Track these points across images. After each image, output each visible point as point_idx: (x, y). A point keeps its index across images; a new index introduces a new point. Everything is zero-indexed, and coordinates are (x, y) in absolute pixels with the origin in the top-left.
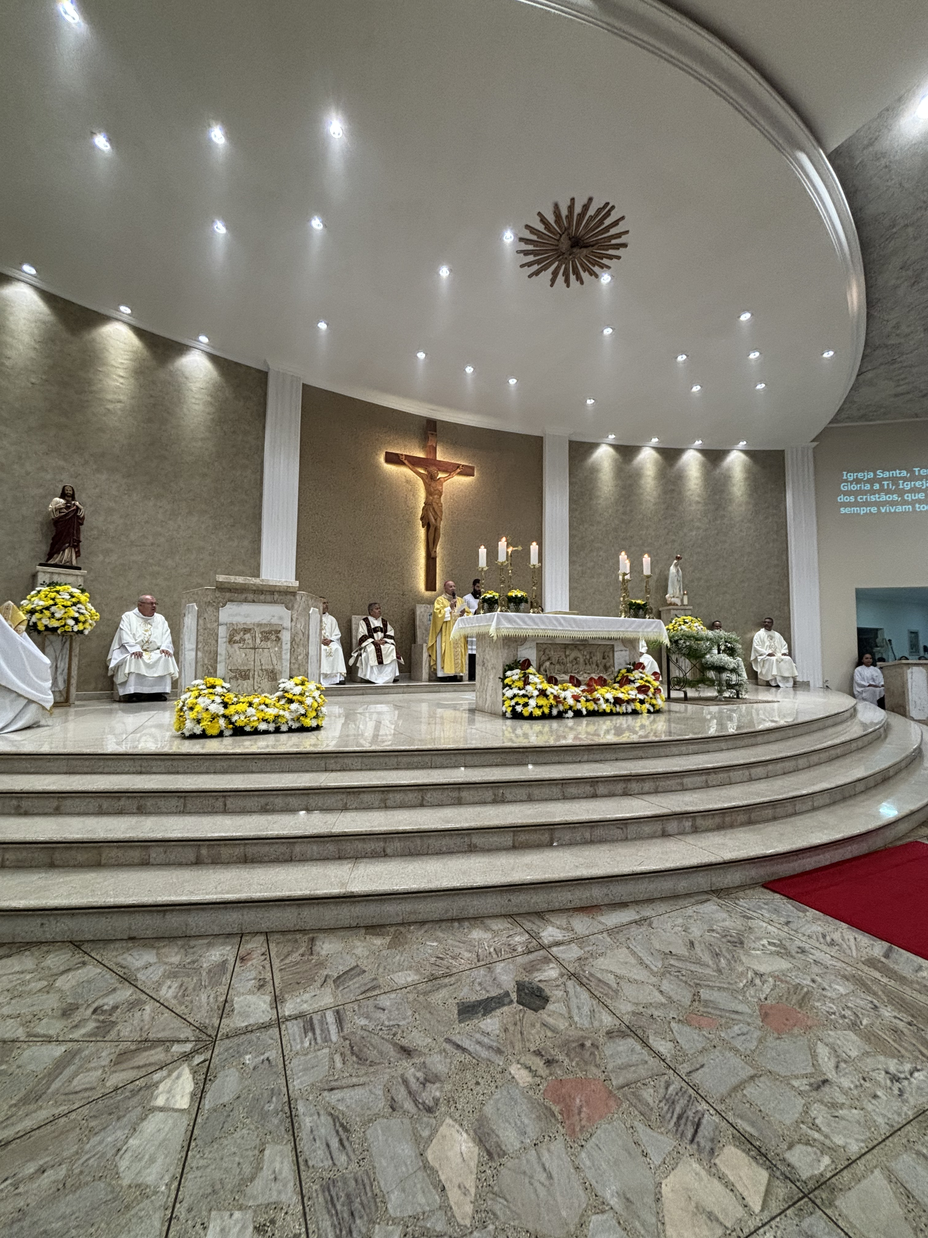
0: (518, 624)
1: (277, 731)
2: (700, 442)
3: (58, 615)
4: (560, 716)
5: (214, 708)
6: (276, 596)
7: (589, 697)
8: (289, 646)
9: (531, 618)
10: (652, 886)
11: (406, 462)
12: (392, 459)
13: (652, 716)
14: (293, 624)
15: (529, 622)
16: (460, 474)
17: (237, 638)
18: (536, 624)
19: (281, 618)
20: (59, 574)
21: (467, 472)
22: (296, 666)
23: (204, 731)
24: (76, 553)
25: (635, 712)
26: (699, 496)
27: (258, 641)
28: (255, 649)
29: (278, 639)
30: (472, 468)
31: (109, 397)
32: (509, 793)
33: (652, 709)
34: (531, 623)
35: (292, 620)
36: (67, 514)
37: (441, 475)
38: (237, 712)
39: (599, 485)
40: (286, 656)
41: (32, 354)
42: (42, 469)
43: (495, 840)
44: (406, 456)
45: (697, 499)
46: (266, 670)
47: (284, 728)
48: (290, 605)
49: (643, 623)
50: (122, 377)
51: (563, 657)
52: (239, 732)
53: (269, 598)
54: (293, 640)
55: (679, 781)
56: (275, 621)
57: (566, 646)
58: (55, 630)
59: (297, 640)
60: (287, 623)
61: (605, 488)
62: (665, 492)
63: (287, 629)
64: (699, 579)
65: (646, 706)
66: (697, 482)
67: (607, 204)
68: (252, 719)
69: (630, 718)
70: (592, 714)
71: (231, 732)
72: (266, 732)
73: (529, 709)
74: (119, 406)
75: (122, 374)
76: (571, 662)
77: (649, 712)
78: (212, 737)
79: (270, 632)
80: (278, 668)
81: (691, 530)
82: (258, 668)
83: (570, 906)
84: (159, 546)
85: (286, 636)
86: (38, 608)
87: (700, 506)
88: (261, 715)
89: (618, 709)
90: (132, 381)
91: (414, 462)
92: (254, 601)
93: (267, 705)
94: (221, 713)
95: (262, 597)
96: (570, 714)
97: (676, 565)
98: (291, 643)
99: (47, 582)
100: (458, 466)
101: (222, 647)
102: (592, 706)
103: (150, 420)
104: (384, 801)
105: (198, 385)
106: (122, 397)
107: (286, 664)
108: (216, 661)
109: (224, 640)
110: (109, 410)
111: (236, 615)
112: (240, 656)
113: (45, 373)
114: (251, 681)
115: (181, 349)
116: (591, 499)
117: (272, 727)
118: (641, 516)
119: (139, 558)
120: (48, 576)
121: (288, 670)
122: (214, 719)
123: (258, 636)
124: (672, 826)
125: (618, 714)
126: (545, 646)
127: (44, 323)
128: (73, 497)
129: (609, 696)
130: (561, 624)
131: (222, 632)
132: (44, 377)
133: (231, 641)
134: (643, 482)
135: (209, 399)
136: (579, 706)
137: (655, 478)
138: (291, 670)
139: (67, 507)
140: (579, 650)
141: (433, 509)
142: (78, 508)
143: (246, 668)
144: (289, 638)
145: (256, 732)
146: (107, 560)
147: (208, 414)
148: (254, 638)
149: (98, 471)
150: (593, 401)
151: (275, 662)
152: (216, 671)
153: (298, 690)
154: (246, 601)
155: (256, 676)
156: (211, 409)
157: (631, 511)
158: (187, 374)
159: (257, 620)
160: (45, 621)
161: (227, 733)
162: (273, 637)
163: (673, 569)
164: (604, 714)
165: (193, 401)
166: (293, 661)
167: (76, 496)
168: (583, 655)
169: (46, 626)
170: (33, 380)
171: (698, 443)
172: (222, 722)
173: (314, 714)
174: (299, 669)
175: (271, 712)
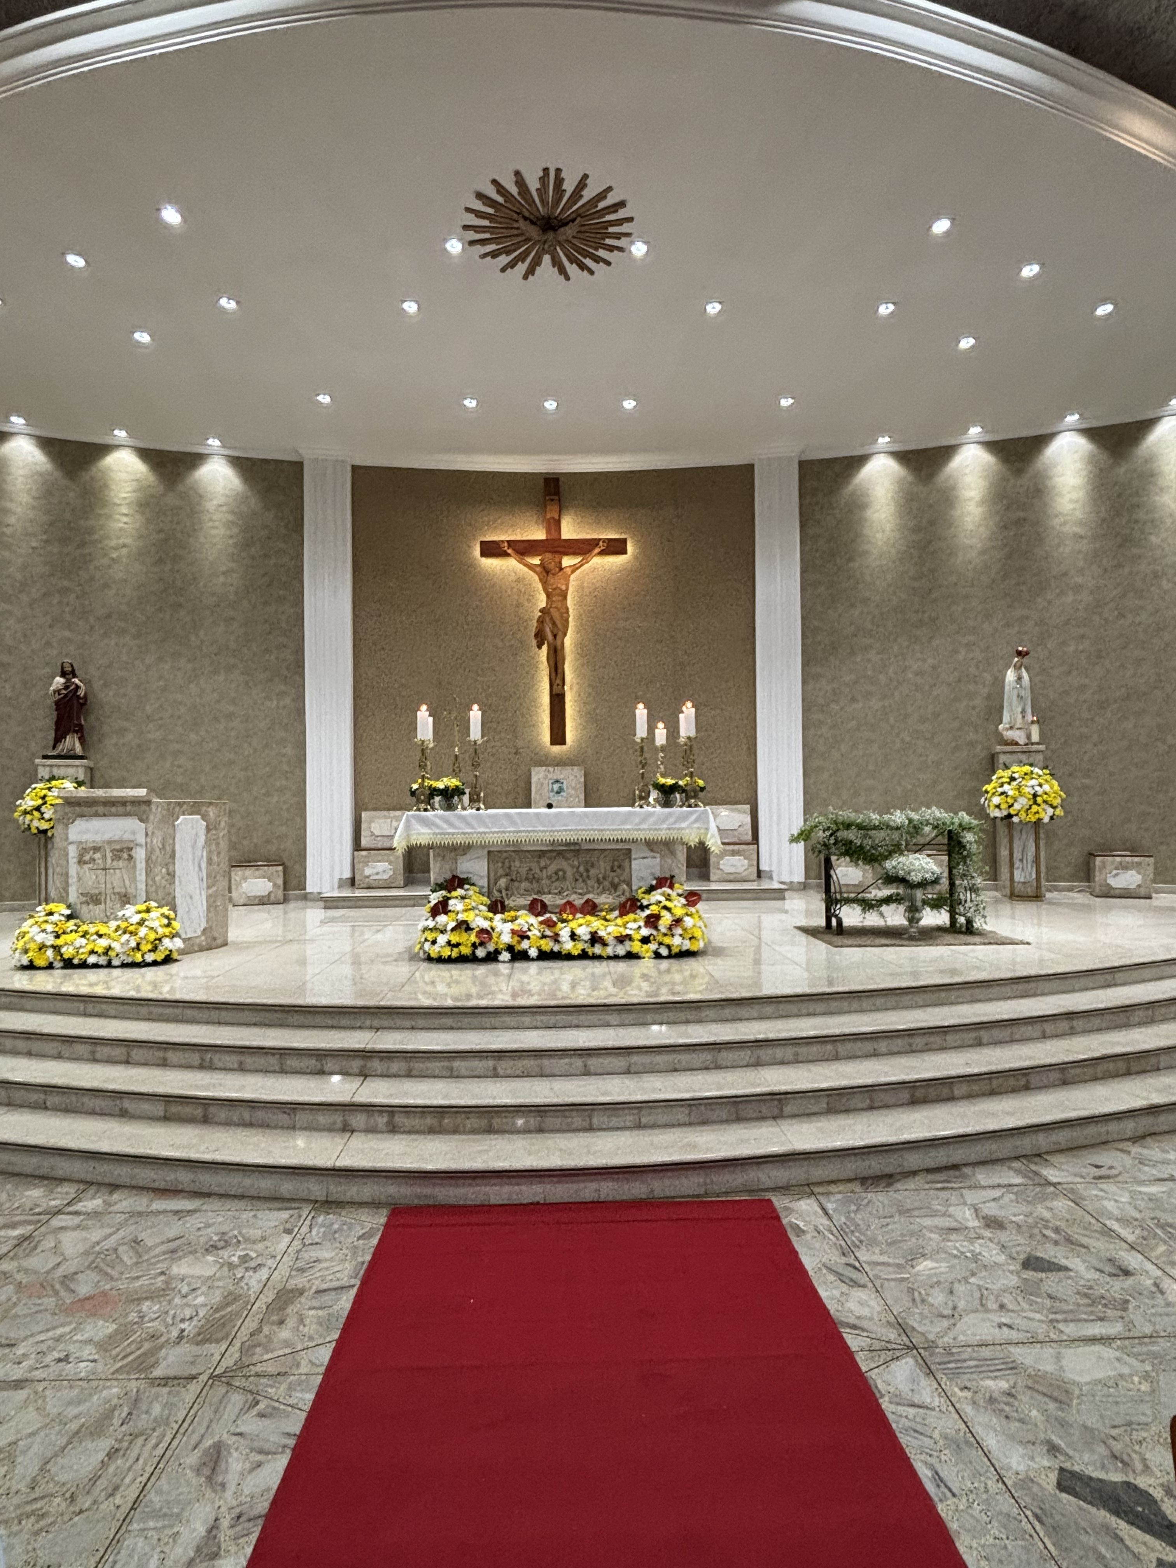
0: (437, 827)
1: (109, 965)
2: (1076, 417)
3: (46, 816)
4: (492, 957)
5: (40, 938)
6: (129, 808)
7: (548, 933)
8: (144, 864)
9: (463, 818)
10: (247, 1182)
11: (510, 551)
12: (491, 550)
13: (665, 964)
14: (149, 840)
15: (457, 823)
16: (602, 553)
17: (87, 858)
18: (469, 824)
19: (134, 833)
20: (59, 766)
21: (616, 547)
22: (154, 888)
23: (31, 961)
24: (80, 739)
25: (631, 956)
26: (1080, 523)
27: (109, 861)
28: (105, 869)
29: (131, 857)
30: (624, 541)
31: (113, 543)
32: (218, 1059)
33: (664, 952)
34: (462, 825)
35: (147, 835)
36: (66, 695)
37: (567, 561)
38: (66, 944)
39: (867, 531)
40: (141, 877)
41: (31, 514)
42: (48, 644)
43: (146, 1107)
44: (508, 542)
45: (1078, 530)
46: (119, 894)
47: (115, 962)
48: (144, 817)
49: (670, 814)
50: (126, 515)
51: (538, 871)
52: (68, 964)
53: (121, 809)
54: (148, 859)
55: (446, 1064)
56: (127, 836)
57: (542, 854)
58: (45, 832)
59: (154, 858)
60: (141, 839)
61: (879, 536)
62: (1005, 527)
63: (141, 845)
64: (1083, 688)
65: (653, 946)
66: (1075, 495)
67: (546, 170)
68: (81, 951)
69: (621, 967)
70: (544, 956)
71: (61, 964)
72: (96, 966)
73: (437, 948)
74: (124, 551)
75: (125, 511)
76: (549, 877)
77: (657, 955)
78: (39, 968)
79: (121, 850)
80: (131, 891)
81: (1062, 593)
82: (109, 892)
83: (153, 1185)
84: (179, 717)
85: (140, 854)
86: (29, 809)
87: (1084, 546)
88: (90, 947)
89: (598, 950)
90: (138, 516)
91: (523, 549)
92: (105, 815)
93: (100, 936)
94: (49, 943)
95: (113, 809)
96: (505, 956)
97: (1017, 668)
98: (147, 862)
99: (47, 777)
100: (595, 543)
101: (73, 869)
102: (548, 945)
103: (160, 561)
104: (93, 1053)
105: (215, 502)
106: (128, 541)
107: (142, 886)
108: (67, 884)
109: (75, 860)
110: (113, 559)
111: (87, 831)
112: (91, 878)
113: (45, 532)
114: (102, 906)
115: (195, 460)
116: (851, 559)
117: (102, 960)
118: (954, 578)
119: (158, 735)
120: (48, 769)
121: (144, 894)
122: (40, 949)
123: (109, 855)
124: (358, 1120)
125: (599, 958)
126: (505, 855)
127: (41, 474)
128: (73, 674)
129: (583, 932)
130: (514, 823)
131: (72, 851)
132: (44, 537)
133: (81, 862)
134: (957, 513)
135: (231, 517)
136: (525, 945)
137: (983, 502)
138: (147, 892)
139: (66, 687)
140: (567, 859)
141: (552, 619)
142: (78, 687)
143: (97, 892)
144: (143, 856)
145: (84, 965)
146: (121, 741)
147: (231, 537)
148: (104, 857)
149: (105, 635)
150: (791, 401)
151: (127, 883)
152: (68, 894)
153: (136, 919)
154: (96, 815)
155: (108, 901)
156: (236, 530)
157: (932, 571)
158: (201, 491)
159: (106, 837)
160: (36, 823)
161: (57, 964)
162: (125, 856)
163: (1010, 675)
164: (569, 957)
165: (210, 524)
166: (150, 883)
167: (77, 672)
168: (573, 867)
169: (37, 828)
170: (34, 544)
171: (1072, 419)
172: (50, 953)
173: (150, 947)
174: (156, 892)
175: (103, 943)
